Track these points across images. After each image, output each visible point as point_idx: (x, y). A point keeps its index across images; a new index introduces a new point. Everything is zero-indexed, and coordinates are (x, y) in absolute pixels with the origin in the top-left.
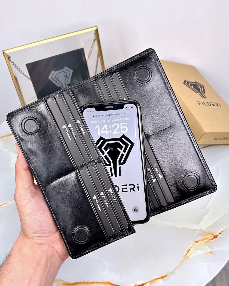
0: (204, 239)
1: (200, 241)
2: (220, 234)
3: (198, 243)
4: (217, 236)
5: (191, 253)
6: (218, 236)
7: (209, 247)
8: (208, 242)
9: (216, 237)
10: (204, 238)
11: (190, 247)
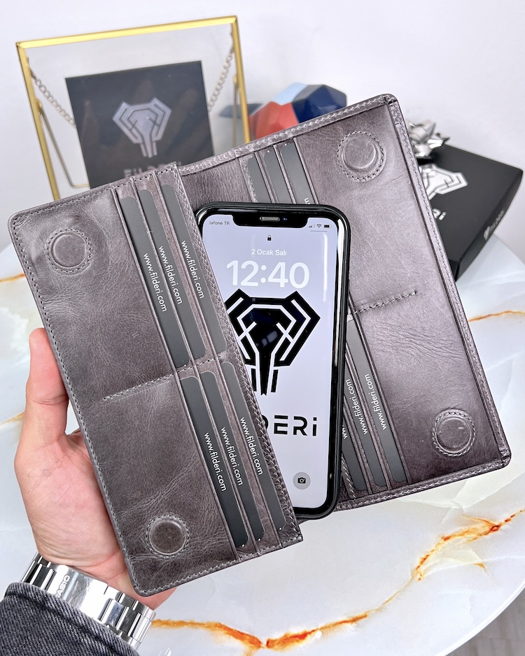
0: (467, 532)
1: (455, 536)
2: (506, 521)
3: (449, 541)
4: (497, 526)
5: (431, 564)
6: (502, 527)
7: (476, 553)
8: (475, 539)
9: (497, 530)
10: (465, 530)
11: (428, 550)
